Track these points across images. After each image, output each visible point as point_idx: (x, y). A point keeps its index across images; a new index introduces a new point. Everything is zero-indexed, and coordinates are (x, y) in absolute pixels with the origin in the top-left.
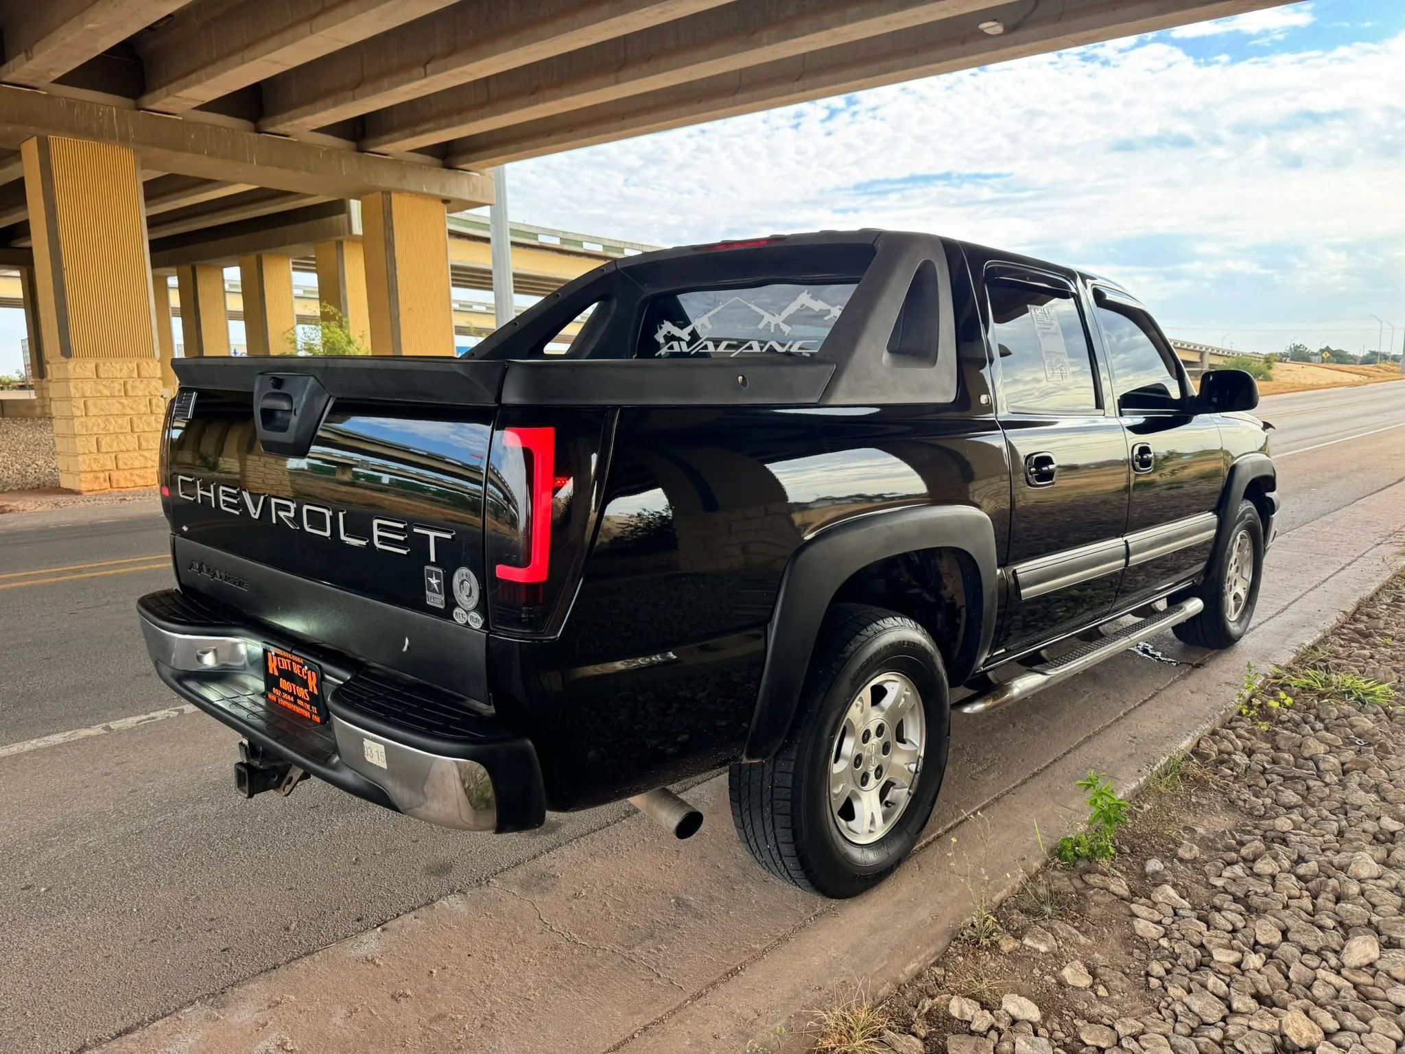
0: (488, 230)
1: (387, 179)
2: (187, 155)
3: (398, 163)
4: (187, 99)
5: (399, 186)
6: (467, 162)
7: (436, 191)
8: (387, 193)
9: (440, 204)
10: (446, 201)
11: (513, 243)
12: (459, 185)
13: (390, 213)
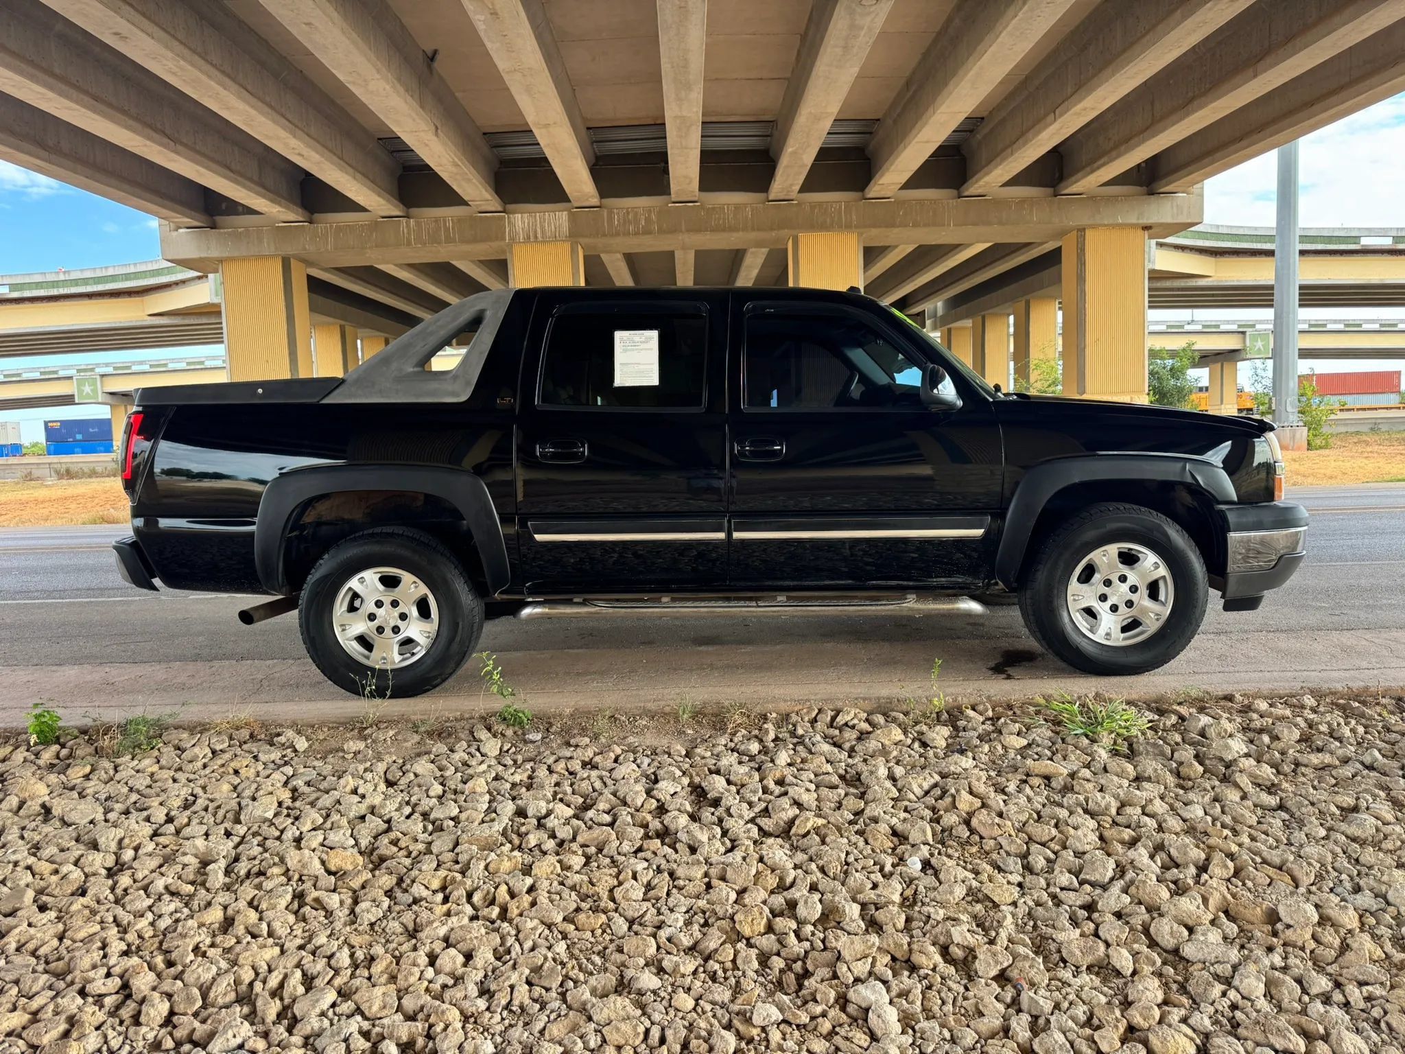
0: (1273, 242)
1: (1078, 217)
2: (896, 230)
3: (1092, 199)
4: (889, 185)
5: (1090, 222)
6: (1167, 185)
7: (1134, 221)
8: (1082, 230)
9: (1140, 232)
10: (1146, 228)
11: (1303, 253)
12: (1161, 211)
13: (1084, 250)
